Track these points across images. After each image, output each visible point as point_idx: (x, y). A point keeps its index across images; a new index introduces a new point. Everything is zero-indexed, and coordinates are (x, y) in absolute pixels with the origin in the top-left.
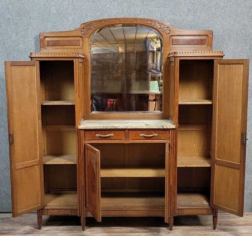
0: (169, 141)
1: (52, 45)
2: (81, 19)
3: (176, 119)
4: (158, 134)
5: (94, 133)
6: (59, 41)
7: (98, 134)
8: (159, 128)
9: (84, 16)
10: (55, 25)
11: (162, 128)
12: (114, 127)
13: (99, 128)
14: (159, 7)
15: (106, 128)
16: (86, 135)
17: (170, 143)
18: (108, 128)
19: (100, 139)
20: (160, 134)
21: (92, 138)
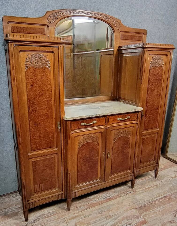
0: (138, 121)
1: (17, 31)
2: (43, 8)
3: (141, 103)
4: (130, 116)
5: (80, 123)
6: (25, 28)
7: (83, 122)
8: (133, 111)
9: (46, 5)
10: (17, 10)
11: (134, 111)
12: (98, 115)
13: (86, 117)
14: (108, 6)
15: (92, 116)
16: (72, 125)
17: (138, 123)
18: (93, 116)
19: (85, 127)
20: (132, 116)
21: (78, 127)
